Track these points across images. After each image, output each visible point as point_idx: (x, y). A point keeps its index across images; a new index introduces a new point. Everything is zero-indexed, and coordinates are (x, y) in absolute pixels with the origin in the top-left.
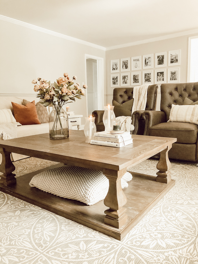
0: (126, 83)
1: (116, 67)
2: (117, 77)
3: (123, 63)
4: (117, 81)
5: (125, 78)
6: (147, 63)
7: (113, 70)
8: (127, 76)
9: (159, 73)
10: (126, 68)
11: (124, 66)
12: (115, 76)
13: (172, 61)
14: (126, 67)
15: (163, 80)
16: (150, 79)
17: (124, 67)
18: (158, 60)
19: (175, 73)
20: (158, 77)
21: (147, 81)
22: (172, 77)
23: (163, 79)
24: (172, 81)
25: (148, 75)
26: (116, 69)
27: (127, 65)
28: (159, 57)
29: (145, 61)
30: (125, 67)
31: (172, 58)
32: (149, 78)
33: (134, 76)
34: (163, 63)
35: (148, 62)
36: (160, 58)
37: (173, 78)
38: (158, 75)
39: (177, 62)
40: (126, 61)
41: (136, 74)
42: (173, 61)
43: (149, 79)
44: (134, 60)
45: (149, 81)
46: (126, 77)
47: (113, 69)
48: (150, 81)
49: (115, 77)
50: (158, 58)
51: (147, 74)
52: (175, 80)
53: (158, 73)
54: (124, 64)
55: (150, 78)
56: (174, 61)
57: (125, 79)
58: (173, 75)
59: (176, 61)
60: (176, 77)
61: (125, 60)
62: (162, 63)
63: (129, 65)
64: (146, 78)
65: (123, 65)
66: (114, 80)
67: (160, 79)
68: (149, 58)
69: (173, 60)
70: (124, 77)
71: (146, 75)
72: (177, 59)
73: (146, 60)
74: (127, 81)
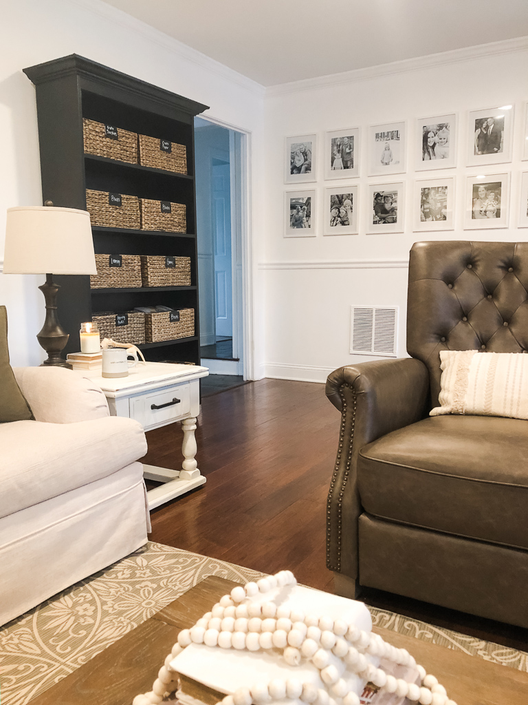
0: (343, 223)
1: (307, 162)
2: (309, 199)
3: (335, 148)
4: (308, 216)
6: (433, 147)
8: (350, 197)
9: (481, 189)
11: (338, 156)
12: (301, 196)
14: (347, 162)
15: (498, 216)
16: (443, 210)
17: (339, 162)
18: (479, 137)
20: (478, 202)
21: (431, 218)
23: (499, 210)
25: (437, 192)
26: (303, 169)
27: (350, 153)
29: (425, 139)
32: (439, 205)
33: (378, 196)
34: (499, 148)
36: (487, 127)
38: (476, 195)
40: (346, 140)
41: (384, 188)
43: (440, 209)
44: (377, 135)
45: (439, 217)
47: (292, 170)
48: (444, 218)
49: (301, 201)
51: (433, 192)
54: (339, 151)
55: (445, 207)
57: (342, 210)
61: (341, 133)
64: (426, 206)
65: (333, 154)
67: (483, 210)
68: (441, 127)
70: (337, 199)
71: (427, 196)
73: (429, 136)
74: (349, 216)
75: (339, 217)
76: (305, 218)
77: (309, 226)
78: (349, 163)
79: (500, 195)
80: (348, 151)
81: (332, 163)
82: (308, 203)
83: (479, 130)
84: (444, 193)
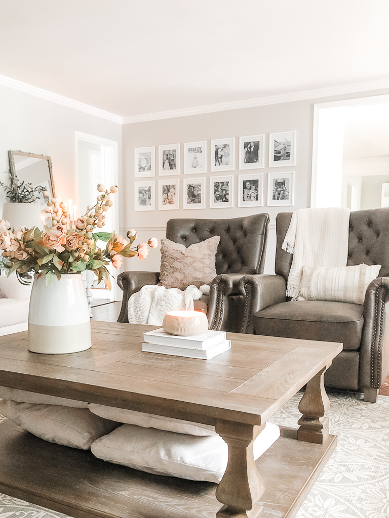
0: (170, 203)
2: (150, 187)
3: (165, 157)
5: (168, 190)
6: (221, 158)
7: (140, 171)
8: (174, 187)
9: (248, 183)
10: (171, 168)
11: (167, 161)
12: (145, 185)
13: (277, 155)
15: (257, 199)
16: (227, 196)
17: (167, 164)
18: (246, 153)
19: (283, 183)
20: (246, 191)
21: (220, 200)
22: (277, 193)
23: (257, 195)
25: (223, 185)
27: (173, 160)
28: (249, 146)
29: (217, 153)
30: (169, 164)
31: (278, 149)
33: (190, 186)
34: (257, 160)
37: (279, 194)
38: (245, 187)
39: (289, 159)
40: (171, 152)
41: (194, 182)
43: (225, 195)
44: (189, 150)
46: (172, 190)
47: (140, 169)
48: (227, 200)
49: (145, 189)
50: (245, 148)
52: (283, 198)
53: (245, 182)
54: (167, 159)
55: (228, 194)
56: (281, 156)
57: (169, 194)
58: (280, 187)
59: (287, 156)
60: (287, 193)
61: (168, 147)
62: (255, 160)
63: (178, 161)
64: (217, 193)
65: (164, 160)
67: (249, 196)
68: (225, 146)
69: (280, 153)
70: (166, 188)
71: (218, 187)
73: (218, 151)
74: (173, 198)
75: (168, 199)
76: (147, 200)
77: (150, 204)
78: (173, 166)
79: (258, 187)
80: (172, 159)
81: (163, 165)
82: (149, 190)
83: (246, 149)
84: (227, 185)
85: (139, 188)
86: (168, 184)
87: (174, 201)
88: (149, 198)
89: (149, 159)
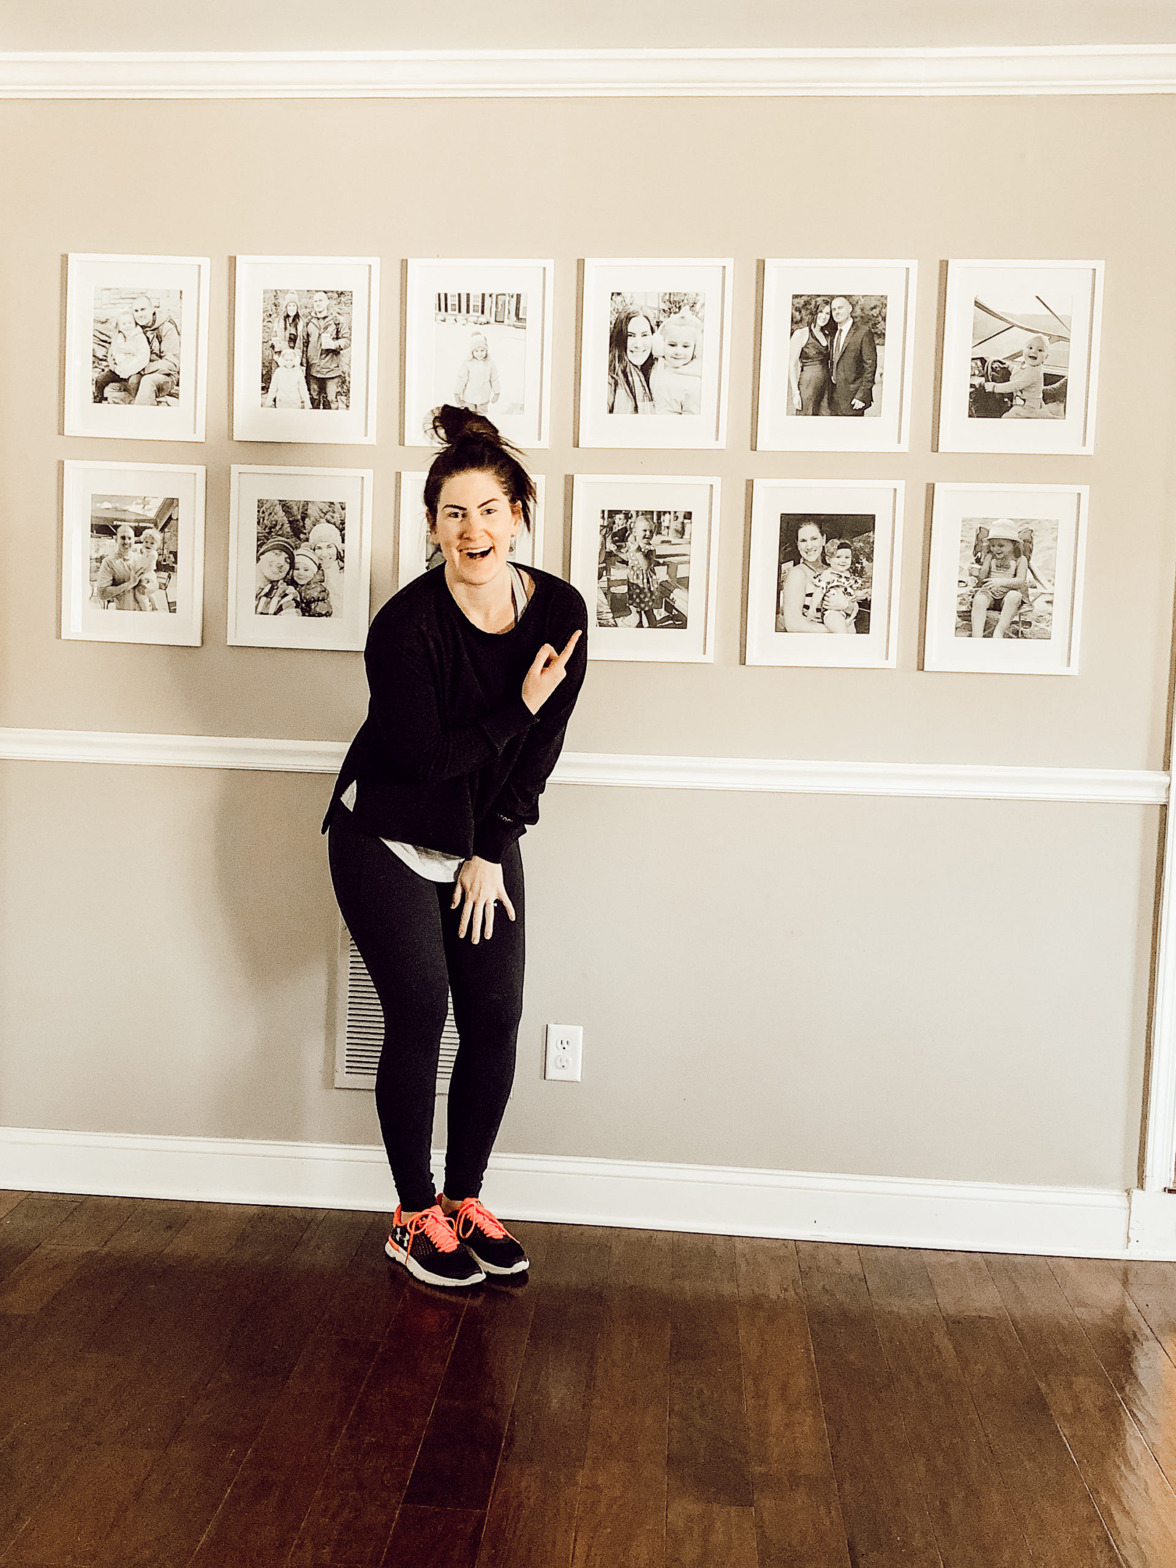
0: (306, 607)
1: (160, 364)
2: (171, 503)
3: (278, 324)
4: (166, 567)
5: (298, 530)
6: (647, 368)
7: (100, 398)
8: (334, 513)
9: (808, 532)
10: (320, 401)
11: (293, 356)
13: (989, 387)
14: (322, 383)
15: (862, 623)
16: (677, 595)
17: (292, 375)
18: (804, 356)
19: (1021, 549)
20: (796, 575)
21: (634, 618)
22: (982, 600)
23: (865, 604)
24: (978, 641)
25: (658, 529)
26: (147, 386)
27: (336, 352)
28: (822, 319)
29: (619, 338)
30: (308, 377)
31: (994, 352)
32: (661, 574)
34: (868, 401)
35: (651, 361)
36: (831, 328)
37: (996, 605)
38: (789, 551)
39: (1057, 413)
40: (322, 304)
42: (1001, 388)
43: (665, 589)
44: (442, 302)
45: (660, 613)
46: (322, 533)
47: (100, 386)
48: (678, 621)
49: (134, 508)
50: (795, 323)
51: (640, 526)
52: (1016, 632)
53: (790, 525)
54: (293, 339)
55: (684, 583)
56: (1011, 396)
57: (304, 559)
58: (1003, 566)
59: (1048, 398)
60: (1039, 605)
61: (304, 274)
62: (858, 404)
63: (366, 367)
64: (618, 573)
66: (109, 545)
67: (814, 603)
68: (674, 305)
69: (1004, 375)
70: (280, 516)
71: (622, 537)
72: (1049, 379)
73: (631, 327)
74: (331, 584)
75: (292, 582)
76: (153, 578)
77: (172, 607)
78: (332, 388)
79: (870, 559)
80: (329, 343)
81: (267, 379)
82: (167, 521)
83: (802, 334)
84: (681, 533)
85: (97, 498)
86: (295, 495)
87: (332, 599)
88: (160, 567)
89: (166, 330)
